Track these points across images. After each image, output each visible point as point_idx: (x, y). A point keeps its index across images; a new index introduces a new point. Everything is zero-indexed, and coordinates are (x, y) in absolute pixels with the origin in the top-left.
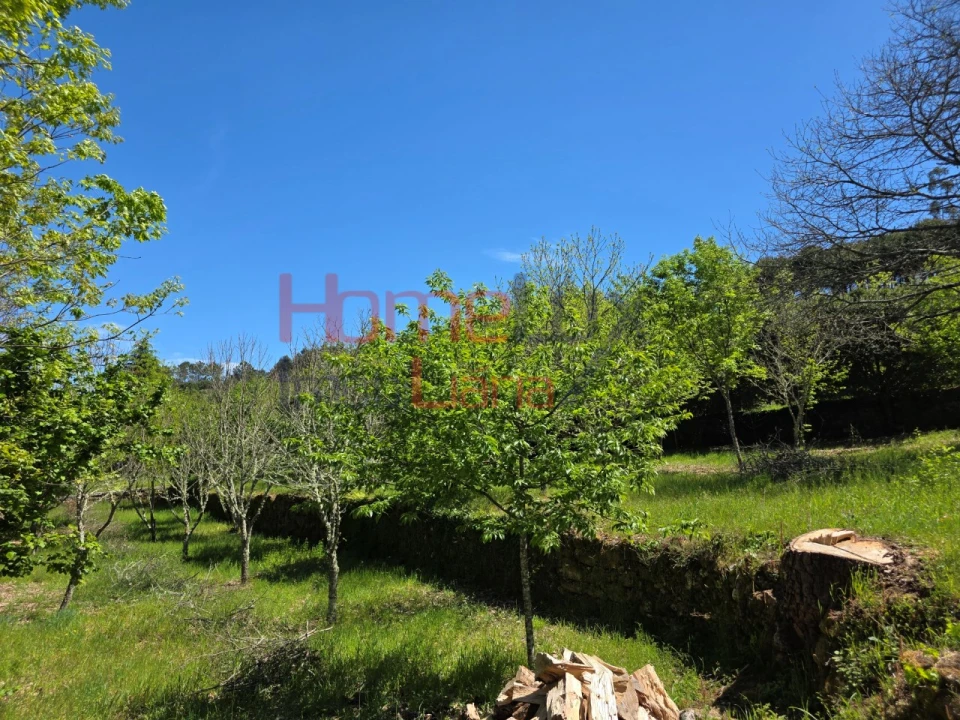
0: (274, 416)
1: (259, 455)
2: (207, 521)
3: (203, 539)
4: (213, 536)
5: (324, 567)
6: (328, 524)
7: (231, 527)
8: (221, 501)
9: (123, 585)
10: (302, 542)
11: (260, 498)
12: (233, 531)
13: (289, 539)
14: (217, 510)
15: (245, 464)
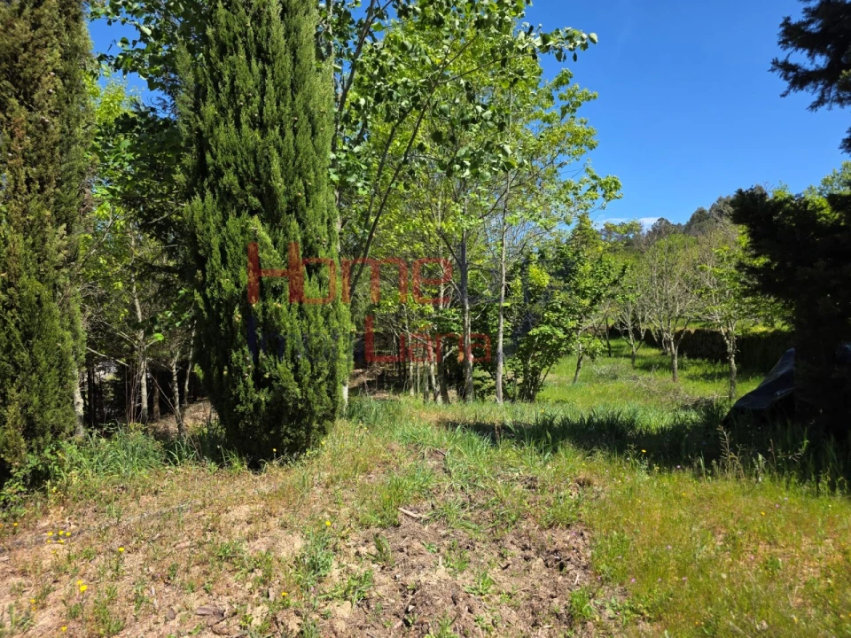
0: (689, 273)
1: (680, 301)
2: (644, 347)
3: (642, 357)
4: (649, 357)
5: (728, 374)
6: (728, 342)
7: (662, 351)
8: (653, 334)
9: (601, 375)
10: (716, 362)
11: (681, 332)
12: (663, 354)
13: (706, 360)
14: (650, 340)
15: (670, 306)
